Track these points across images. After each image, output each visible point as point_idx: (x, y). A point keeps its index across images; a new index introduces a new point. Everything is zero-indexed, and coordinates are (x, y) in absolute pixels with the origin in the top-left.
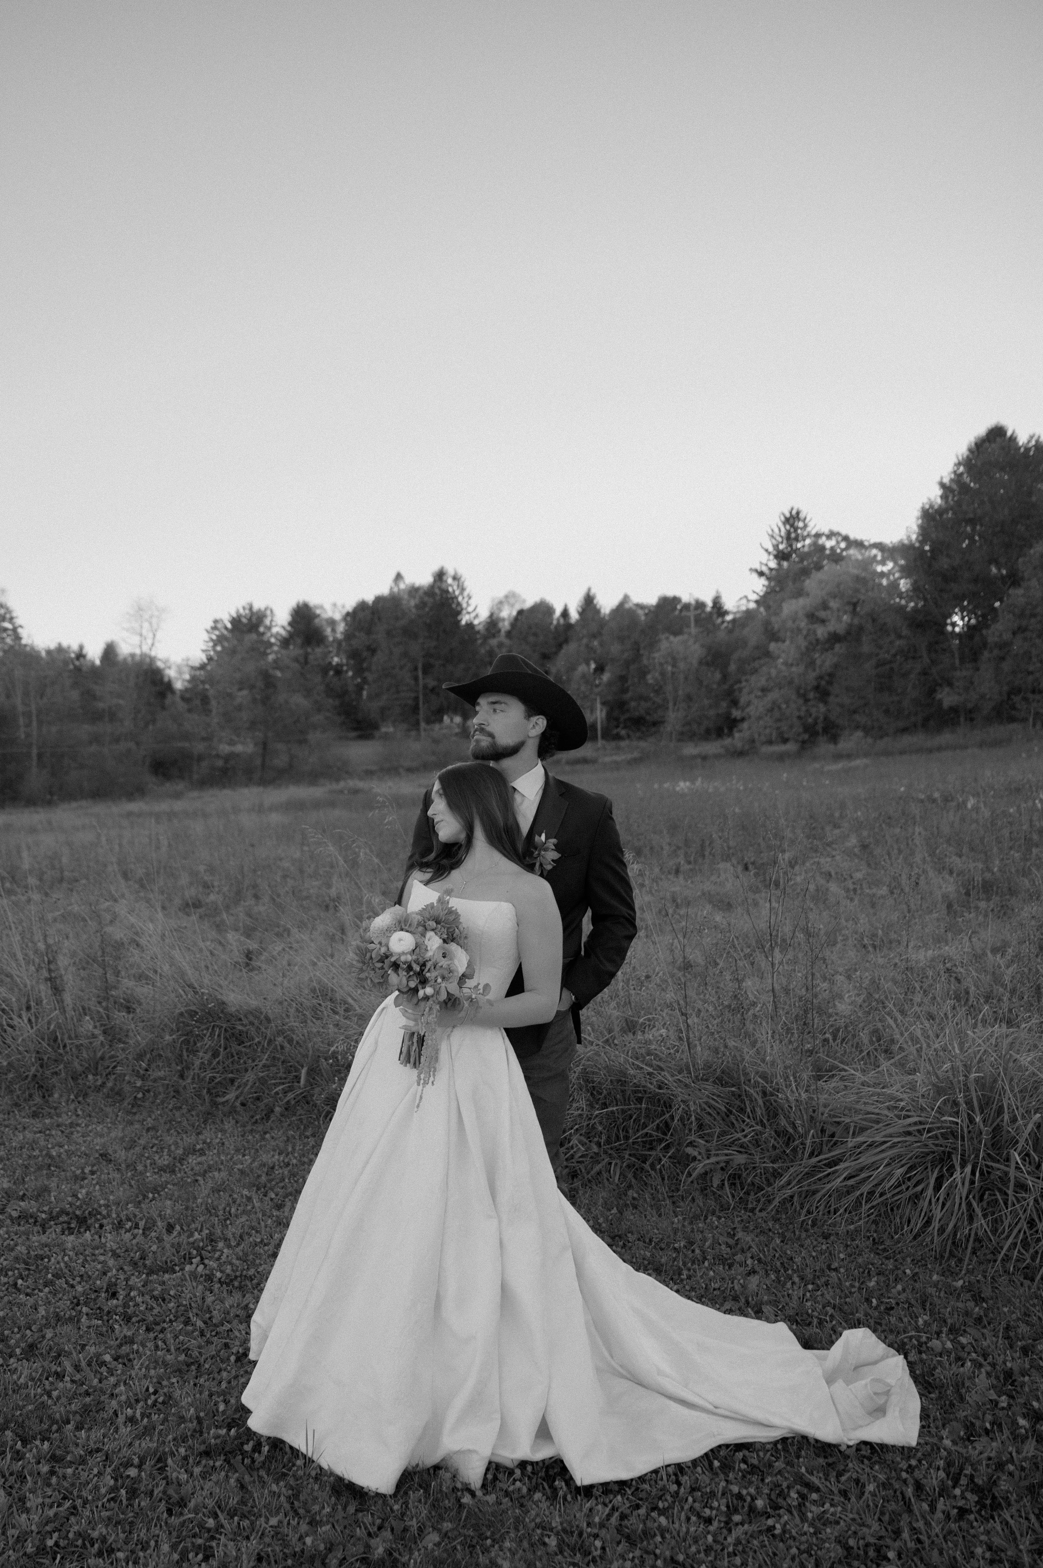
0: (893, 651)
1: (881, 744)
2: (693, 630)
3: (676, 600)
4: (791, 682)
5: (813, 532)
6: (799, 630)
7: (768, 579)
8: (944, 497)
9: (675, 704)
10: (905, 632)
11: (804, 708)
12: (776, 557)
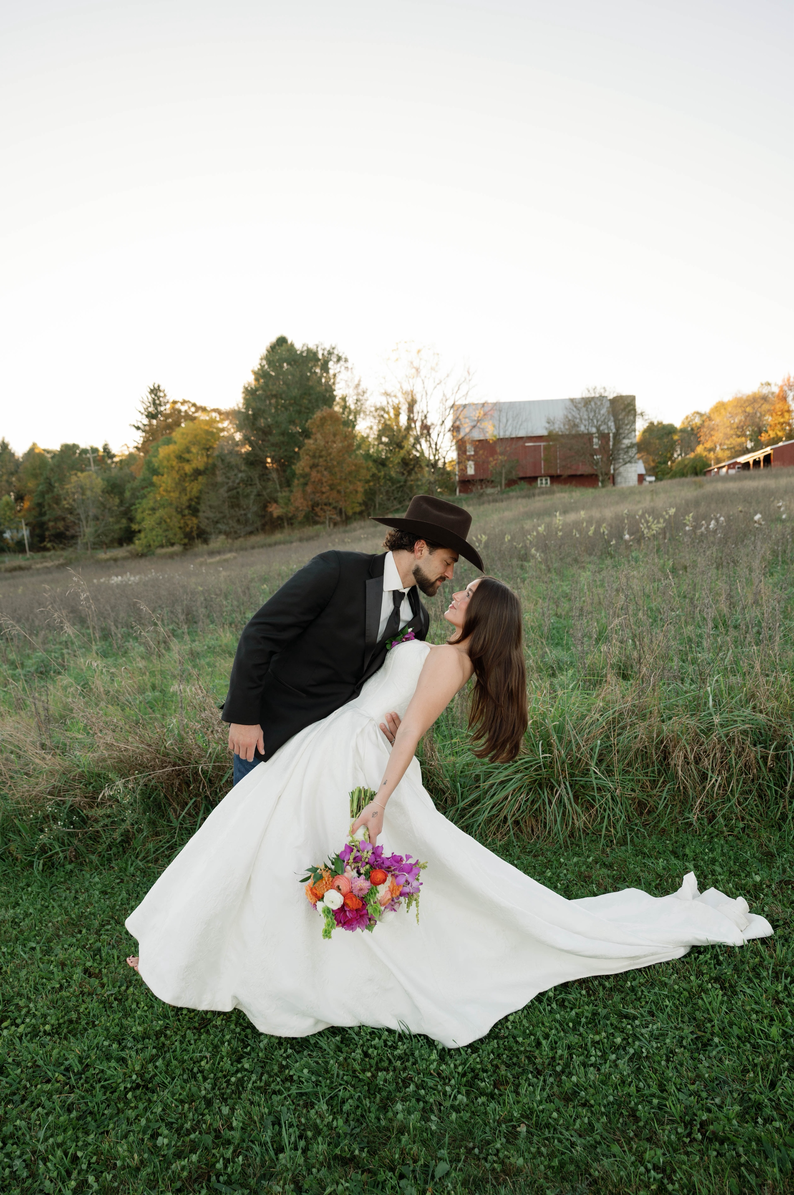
0: (237, 481)
1: (238, 543)
2: (93, 468)
3: (75, 447)
4: (171, 504)
5: (171, 401)
6: (172, 467)
7: (143, 431)
8: (257, 380)
9: (87, 522)
10: (243, 468)
11: (182, 521)
12: (147, 416)
